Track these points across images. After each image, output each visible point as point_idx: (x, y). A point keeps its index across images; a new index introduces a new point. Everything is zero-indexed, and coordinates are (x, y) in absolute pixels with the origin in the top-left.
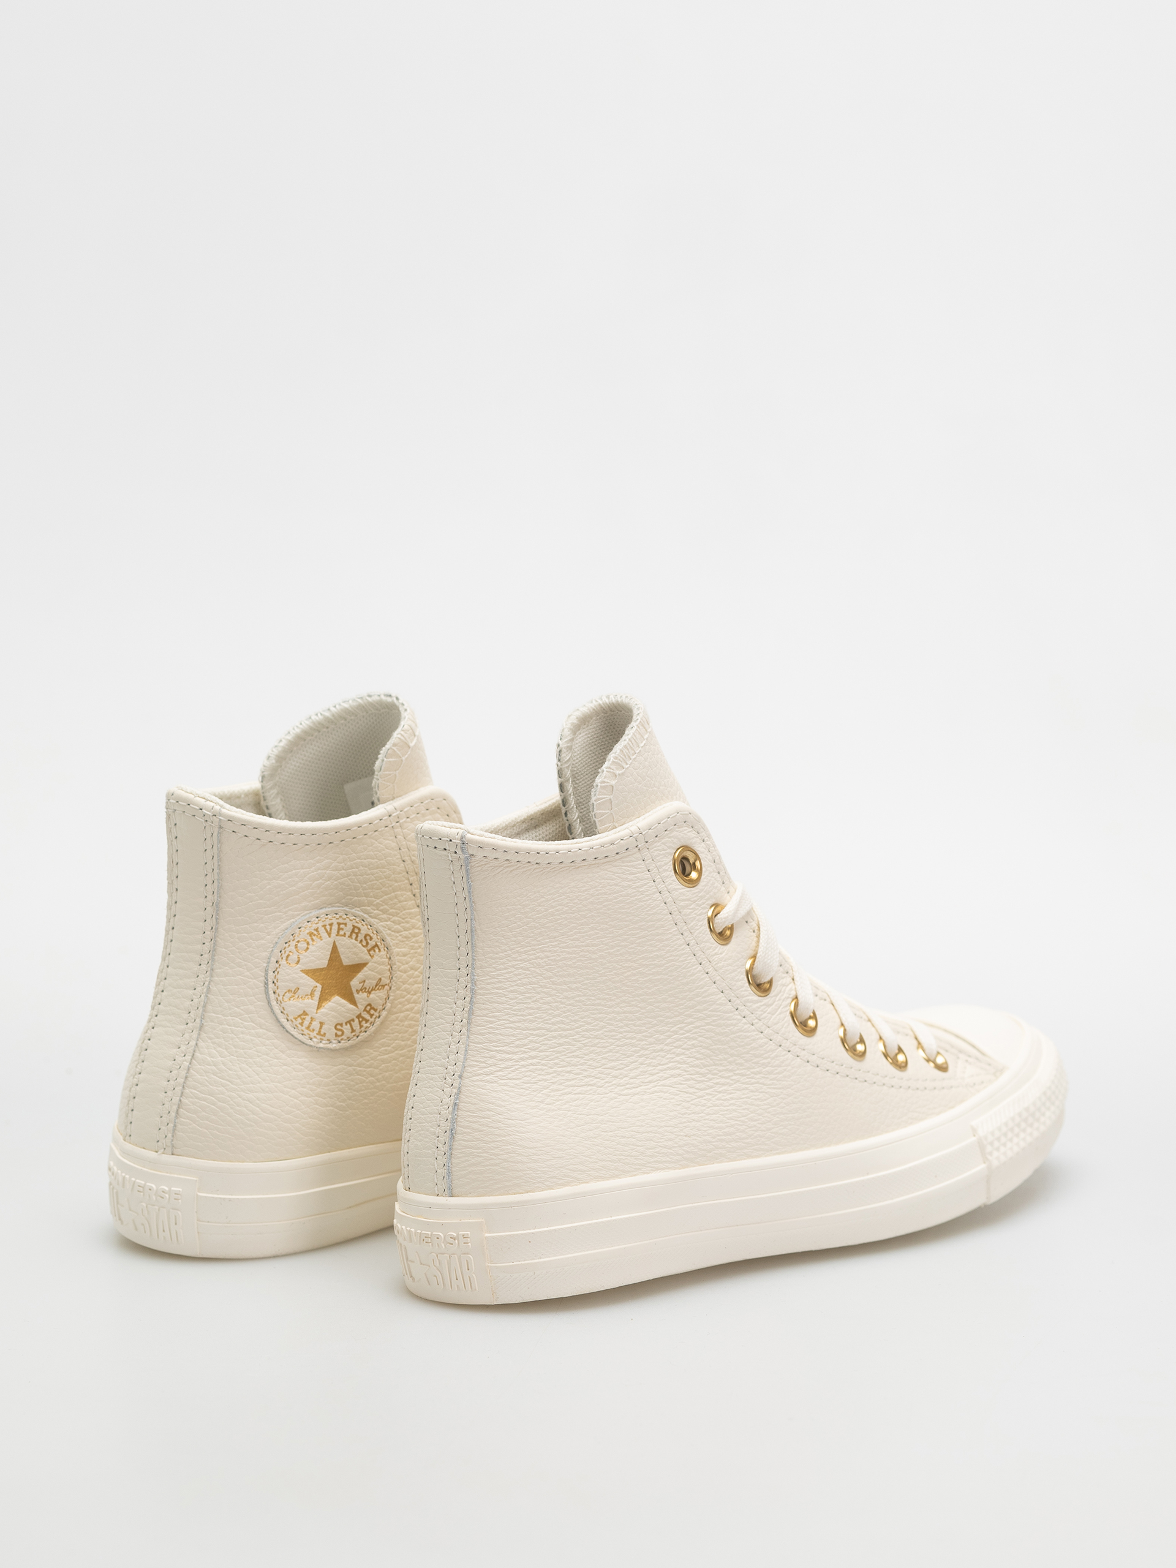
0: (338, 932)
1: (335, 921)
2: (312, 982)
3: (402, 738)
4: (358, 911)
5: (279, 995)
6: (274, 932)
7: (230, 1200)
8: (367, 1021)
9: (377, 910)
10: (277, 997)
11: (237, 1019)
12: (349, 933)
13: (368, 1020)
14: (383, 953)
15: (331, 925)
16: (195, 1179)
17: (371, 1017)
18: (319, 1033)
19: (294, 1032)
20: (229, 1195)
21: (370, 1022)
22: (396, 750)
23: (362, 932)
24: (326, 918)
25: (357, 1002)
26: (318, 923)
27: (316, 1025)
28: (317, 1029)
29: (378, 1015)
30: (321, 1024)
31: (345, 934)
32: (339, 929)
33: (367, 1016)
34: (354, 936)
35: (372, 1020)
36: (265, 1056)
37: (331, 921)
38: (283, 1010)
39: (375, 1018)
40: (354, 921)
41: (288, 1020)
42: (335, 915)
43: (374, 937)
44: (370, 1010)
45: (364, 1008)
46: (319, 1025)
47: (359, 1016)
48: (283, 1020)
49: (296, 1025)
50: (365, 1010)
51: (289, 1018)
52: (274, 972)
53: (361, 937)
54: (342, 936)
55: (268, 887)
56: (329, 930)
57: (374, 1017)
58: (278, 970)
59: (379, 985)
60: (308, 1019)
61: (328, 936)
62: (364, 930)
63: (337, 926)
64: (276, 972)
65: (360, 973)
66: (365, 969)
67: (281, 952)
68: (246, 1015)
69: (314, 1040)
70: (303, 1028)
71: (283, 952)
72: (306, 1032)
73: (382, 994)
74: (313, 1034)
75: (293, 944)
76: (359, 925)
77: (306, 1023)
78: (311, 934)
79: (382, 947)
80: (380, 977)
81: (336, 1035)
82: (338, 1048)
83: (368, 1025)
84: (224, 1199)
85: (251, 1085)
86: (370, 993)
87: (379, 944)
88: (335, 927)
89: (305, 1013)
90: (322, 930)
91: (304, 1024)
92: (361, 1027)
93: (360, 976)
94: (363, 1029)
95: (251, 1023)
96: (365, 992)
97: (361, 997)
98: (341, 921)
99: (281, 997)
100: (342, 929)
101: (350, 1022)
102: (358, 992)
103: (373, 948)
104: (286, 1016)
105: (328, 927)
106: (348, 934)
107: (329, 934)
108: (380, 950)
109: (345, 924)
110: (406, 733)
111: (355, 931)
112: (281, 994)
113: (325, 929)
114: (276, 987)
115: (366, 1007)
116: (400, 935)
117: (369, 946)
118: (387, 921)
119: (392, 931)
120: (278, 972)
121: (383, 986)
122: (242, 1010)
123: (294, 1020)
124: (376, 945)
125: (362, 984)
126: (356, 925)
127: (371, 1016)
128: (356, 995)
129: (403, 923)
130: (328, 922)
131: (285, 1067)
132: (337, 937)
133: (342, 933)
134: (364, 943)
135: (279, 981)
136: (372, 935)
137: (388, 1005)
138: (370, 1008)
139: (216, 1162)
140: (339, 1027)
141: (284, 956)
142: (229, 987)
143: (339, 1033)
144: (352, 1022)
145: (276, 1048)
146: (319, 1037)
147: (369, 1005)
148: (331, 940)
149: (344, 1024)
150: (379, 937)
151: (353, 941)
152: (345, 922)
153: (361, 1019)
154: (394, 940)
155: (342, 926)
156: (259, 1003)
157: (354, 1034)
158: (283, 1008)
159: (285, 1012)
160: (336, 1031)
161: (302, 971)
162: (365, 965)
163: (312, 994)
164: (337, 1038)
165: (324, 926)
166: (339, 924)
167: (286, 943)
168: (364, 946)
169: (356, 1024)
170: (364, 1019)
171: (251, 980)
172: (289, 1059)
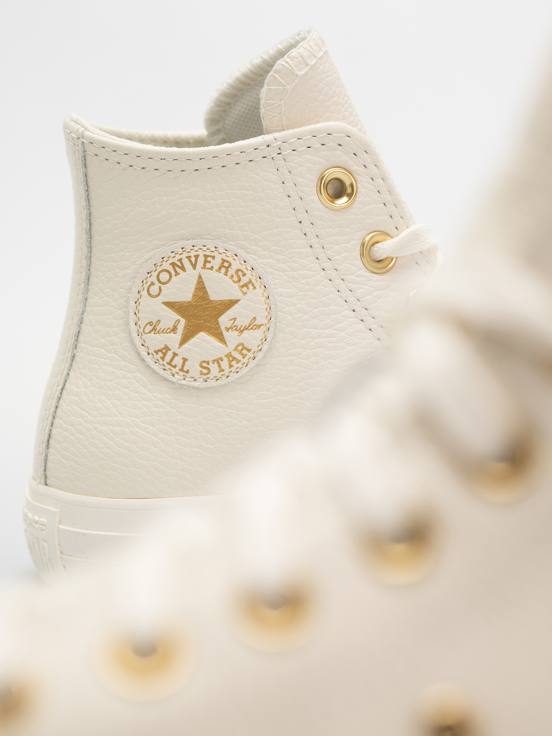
0: (204, 265)
1: (201, 253)
2: (176, 316)
3: (286, 65)
4: (232, 245)
5: (140, 327)
6: (139, 262)
7: (84, 534)
8: (238, 362)
9: (256, 245)
10: (138, 328)
11: (102, 350)
12: (218, 267)
13: (240, 361)
14: (259, 291)
15: (197, 257)
16: (56, 510)
17: (244, 358)
18: (182, 370)
19: (155, 367)
20: (85, 529)
21: (242, 362)
22: (277, 76)
23: (232, 266)
24: (191, 250)
25: (226, 341)
26: (182, 254)
27: (178, 361)
28: (179, 367)
29: (252, 356)
30: (185, 360)
31: (212, 267)
32: (206, 262)
33: (239, 357)
34: (223, 270)
35: (245, 360)
36: (124, 389)
37: (197, 253)
38: (143, 343)
39: (249, 359)
40: (223, 254)
41: (149, 354)
42: (202, 247)
43: (248, 273)
44: (242, 350)
45: (234, 347)
46: (182, 361)
47: (229, 355)
48: (144, 354)
49: (157, 360)
50: (235, 349)
51: (150, 352)
52: (136, 302)
53: (231, 271)
54: (210, 269)
55: (131, 214)
56: (194, 262)
57: (247, 357)
58: (139, 301)
59: (253, 325)
60: (169, 355)
61: (192, 268)
62: (236, 265)
63: (203, 258)
64: (138, 303)
65: (230, 310)
66: (236, 305)
67: (143, 282)
68: (110, 347)
69: (177, 376)
70: (165, 363)
71: (145, 282)
72: (168, 367)
73: (258, 334)
74: (174, 370)
75: (155, 274)
76: (230, 259)
77: (168, 358)
78: (173, 264)
79: (257, 285)
80: (254, 316)
81: (202, 373)
82: (203, 386)
83: (240, 365)
84: (79, 533)
85: (108, 418)
86: (242, 331)
87: (254, 281)
88: (201, 260)
89: (167, 348)
90: (186, 262)
91: (165, 359)
92: (231, 366)
93: (230, 313)
94: (233, 369)
95: (114, 355)
96: (236, 330)
97: (231, 336)
98: (208, 253)
99: (142, 329)
100: (210, 262)
101: (218, 361)
102: (228, 330)
103: (246, 285)
104: (146, 349)
105: (193, 259)
106: (216, 267)
107: (194, 266)
108: (255, 288)
109: (213, 257)
110: (291, 60)
111: (225, 266)
112: (142, 326)
113: (190, 261)
114: (137, 318)
115: (238, 346)
116: (285, 275)
117: (241, 282)
118: (268, 259)
119: (275, 270)
120: (139, 303)
121: (260, 326)
122: (107, 341)
123: (154, 354)
124: (250, 282)
125: (233, 321)
126: (226, 258)
127: (244, 356)
128: (225, 333)
129: (289, 262)
130: (193, 254)
131: (144, 402)
132: (203, 270)
133: (208, 265)
134: (236, 278)
135: (140, 312)
136: (245, 271)
137: (265, 347)
138: (243, 348)
139: (74, 495)
140: (205, 365)
141: (146, 286)
142: (98, 317)
143: (205, 371)
144: (220, 361)
145: (137, 382)
146: (181, 373)
147: (242, 344)
148: (196, 273)
149: (211, 363)
150: (254, 274)
151: (222, 275)
152: (212, 254)
153: (231, 359)
154: (276, 279)
155: (209, 259)
156: (123, 334)
157: (222, 373)
158: (144, 340)
159: (146, 345)
160: (201, 369)
161: (162, 303)
162: (237, 301)
163: (174, 329)
164: (203, 376)
165: (189, 258)
166: (206, 256)
167: (148, 273)
168: (234, 282)
169: (225, 364)
170: (234, 358)
171: (116, 310)
172: (150, 394)
